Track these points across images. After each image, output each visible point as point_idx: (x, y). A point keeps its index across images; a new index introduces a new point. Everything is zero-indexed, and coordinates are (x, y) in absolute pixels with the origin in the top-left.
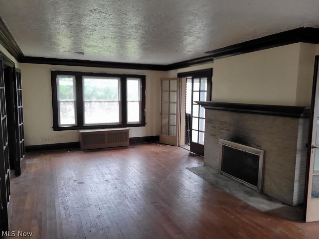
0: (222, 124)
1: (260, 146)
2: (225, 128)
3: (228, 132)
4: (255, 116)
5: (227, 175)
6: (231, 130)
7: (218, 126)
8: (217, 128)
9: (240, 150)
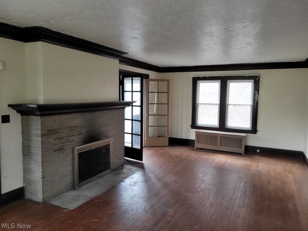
0: (72, 130)
1: (107, 136)
2: (76, 133)
3: (80, 137)
4: (103, 112)
5: (86, 182)
6: (83, 133)
7: (67, 134)
8: (66, 137)
9: (96, 147)
